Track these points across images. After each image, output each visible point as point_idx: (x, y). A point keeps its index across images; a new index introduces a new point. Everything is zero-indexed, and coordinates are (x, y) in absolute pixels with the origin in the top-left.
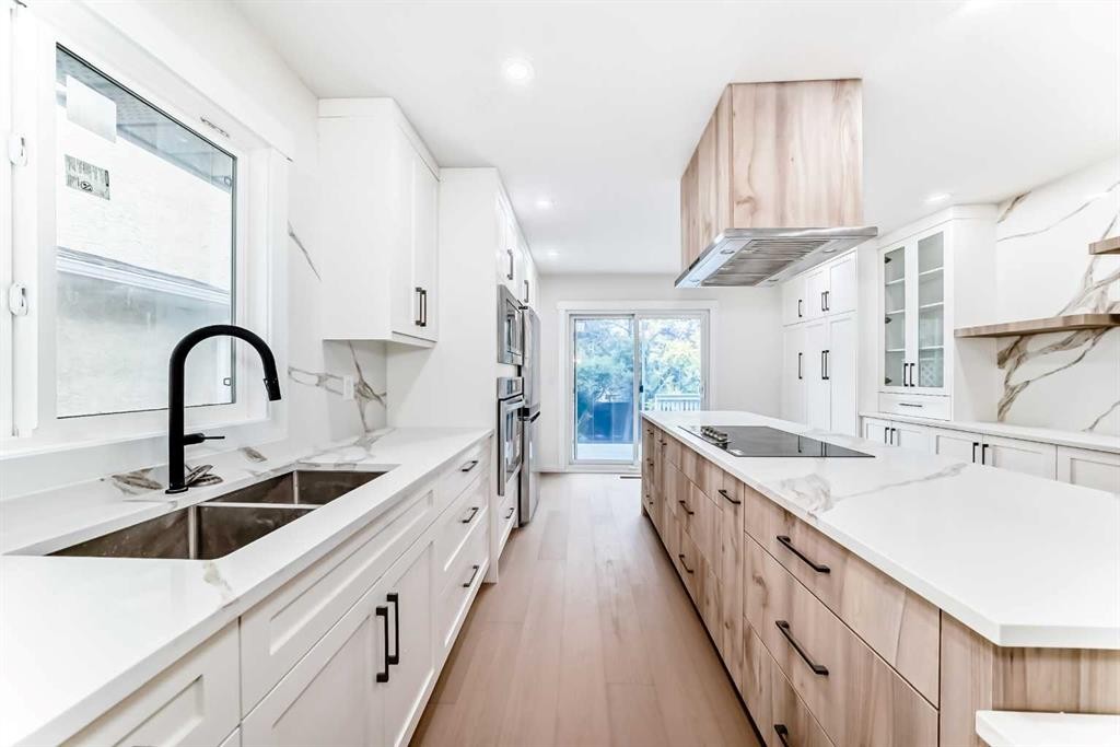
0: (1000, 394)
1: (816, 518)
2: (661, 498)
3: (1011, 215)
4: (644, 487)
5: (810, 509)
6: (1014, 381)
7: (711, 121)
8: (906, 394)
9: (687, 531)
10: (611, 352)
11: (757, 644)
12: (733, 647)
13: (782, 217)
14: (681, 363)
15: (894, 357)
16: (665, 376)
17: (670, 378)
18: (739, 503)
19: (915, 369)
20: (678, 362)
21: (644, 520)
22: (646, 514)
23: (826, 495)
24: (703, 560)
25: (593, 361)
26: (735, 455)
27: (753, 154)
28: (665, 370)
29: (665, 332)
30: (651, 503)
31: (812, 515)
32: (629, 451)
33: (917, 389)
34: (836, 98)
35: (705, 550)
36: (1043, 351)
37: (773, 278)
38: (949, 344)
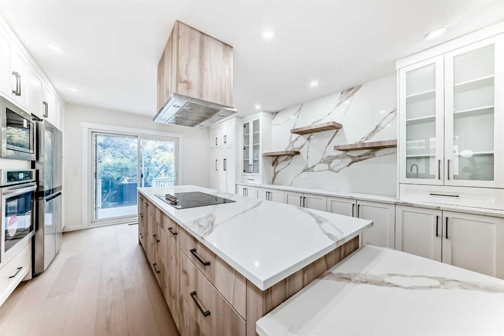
0: (272, 175)
1: (204, 239)
2: (146, 234)
3: (276, 118)
4: (140, 229)
5: (202, 235)
6: (276, 171)
7: (170, 38)
8: (249, 176)
9: (157, 250)
10: (130, 157)
11: (185, 304)
12: (176, 308)
13: (201, 94)
14: (168, 163)
15: (246, 162)
16: (160, 170)
17: (163, 170)
18: (177, 234)
19: (252, 166)
20: (167, 162)
21: (139, 247)
22: (140, 244)
23: (212, 224)
24: (164, 266)
25: (117, 161)
26: (178, 209)
27: (189, 60)
28: (160, 166)
29: (161, 148)
30: (142, 238)
31: (202, 238)
32: (133, 210)
33: (252, 174)
34: (224, 51)
35: (164, 261)
36: (282, 162)
37: (201, 124)
38: (261, 159)
